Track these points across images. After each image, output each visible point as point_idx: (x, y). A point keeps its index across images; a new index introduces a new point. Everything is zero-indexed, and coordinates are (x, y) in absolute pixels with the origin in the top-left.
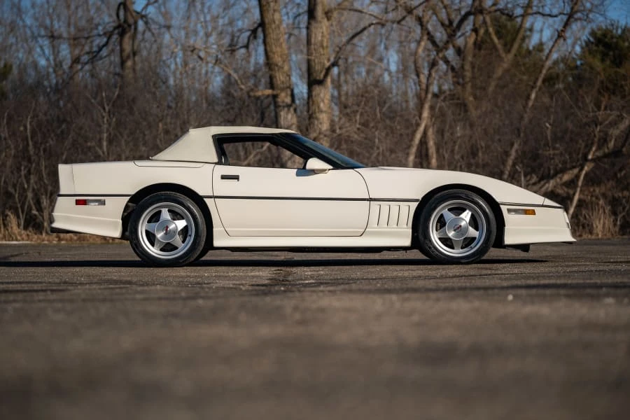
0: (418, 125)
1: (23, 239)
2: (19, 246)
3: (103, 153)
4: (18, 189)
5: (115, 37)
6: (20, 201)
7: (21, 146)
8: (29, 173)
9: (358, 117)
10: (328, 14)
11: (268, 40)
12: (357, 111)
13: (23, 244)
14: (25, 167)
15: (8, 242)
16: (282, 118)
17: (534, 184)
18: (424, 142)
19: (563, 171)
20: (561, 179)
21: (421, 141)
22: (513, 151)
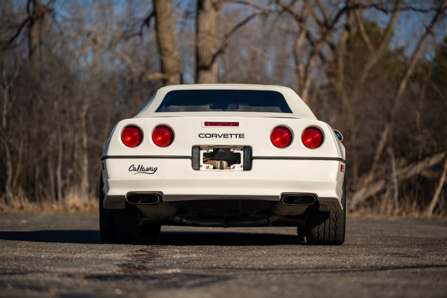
5: (24, 29)
10: (216, 7)
11: (161, 27)
17: (404, 167)
19: (431, 155)
20: (428, 162)
22: (384, 135)
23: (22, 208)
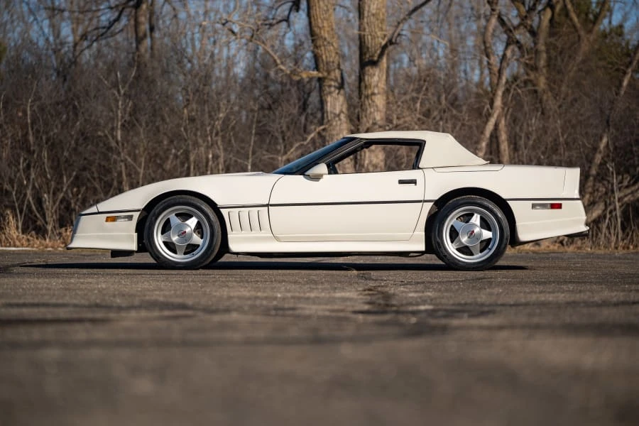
0: (489, 115)
1: (22, 245)
2: (19, 253)
3: (117, 142)
4: (15, 185)
6: (18, 199)
7: (20, 134)
8: (28, 167)
9: (418, 105)
11: (313, 12)
12: (418, 98)
13: (23, 250)
14: (25, 159)
15: (4, 248)
16: (329, 104)
17: (628, 186)
18: (495, 136)
21: (491, 136)
22: (602, 145)
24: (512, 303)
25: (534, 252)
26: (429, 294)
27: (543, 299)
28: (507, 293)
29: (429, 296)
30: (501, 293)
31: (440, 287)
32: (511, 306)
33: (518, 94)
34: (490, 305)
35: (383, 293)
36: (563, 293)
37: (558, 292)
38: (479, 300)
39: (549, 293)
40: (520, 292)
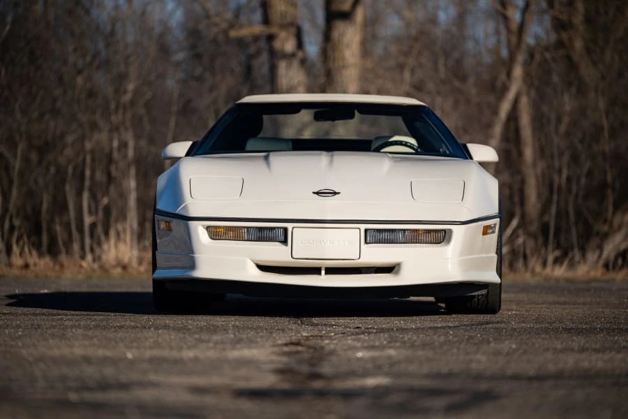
0: (505, 89)
23: (26, 266)
24: (532, 373)
25: (568, 280)
26: (392, 352)
27: (586, 364)
28: (525, 352)
29: (390, 357)
30: (515, 351)
31: (415, 338)
32: (530, 379)
33: (546, 61)
34: (493, 378)
35: (315, 349)
36: (619, 352)
37: (611, 349)
38: (474, 366)
39: (597, 351)
40: (547, 350)
